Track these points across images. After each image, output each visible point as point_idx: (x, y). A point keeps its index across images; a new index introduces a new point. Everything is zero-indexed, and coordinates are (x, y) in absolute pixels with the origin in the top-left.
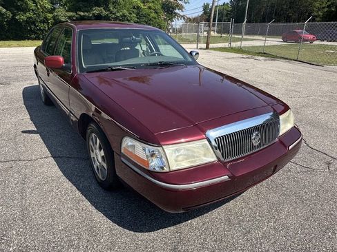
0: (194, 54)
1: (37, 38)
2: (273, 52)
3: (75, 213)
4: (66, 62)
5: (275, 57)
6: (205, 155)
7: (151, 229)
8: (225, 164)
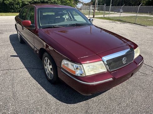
0: (91, 20)
1: (15, 12)
2: (124, 19)
3: (39, 95)
4: (32, 23)
5: (124, 22)
6: (101, 68)
7: (75, 102)
8: (110, 72)
